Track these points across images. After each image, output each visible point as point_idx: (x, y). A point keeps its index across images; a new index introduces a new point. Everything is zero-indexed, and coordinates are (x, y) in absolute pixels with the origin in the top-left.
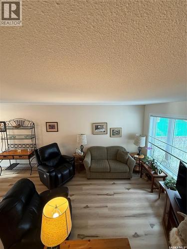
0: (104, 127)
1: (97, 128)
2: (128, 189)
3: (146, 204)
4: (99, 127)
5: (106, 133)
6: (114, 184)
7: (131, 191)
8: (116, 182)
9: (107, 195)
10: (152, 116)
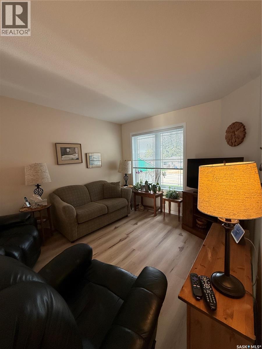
0: (76, 150)
1: (64, 152)
2: (136, 224)
3: (161, 225)
4: (68, 150)
5: (80, 161)
6: (116, 228)
7: (139, 224)
8: (117, 225)
9: (120, 241)
10: (133, 135)
